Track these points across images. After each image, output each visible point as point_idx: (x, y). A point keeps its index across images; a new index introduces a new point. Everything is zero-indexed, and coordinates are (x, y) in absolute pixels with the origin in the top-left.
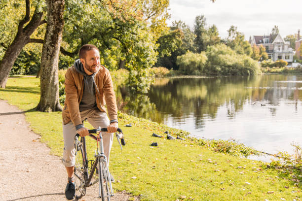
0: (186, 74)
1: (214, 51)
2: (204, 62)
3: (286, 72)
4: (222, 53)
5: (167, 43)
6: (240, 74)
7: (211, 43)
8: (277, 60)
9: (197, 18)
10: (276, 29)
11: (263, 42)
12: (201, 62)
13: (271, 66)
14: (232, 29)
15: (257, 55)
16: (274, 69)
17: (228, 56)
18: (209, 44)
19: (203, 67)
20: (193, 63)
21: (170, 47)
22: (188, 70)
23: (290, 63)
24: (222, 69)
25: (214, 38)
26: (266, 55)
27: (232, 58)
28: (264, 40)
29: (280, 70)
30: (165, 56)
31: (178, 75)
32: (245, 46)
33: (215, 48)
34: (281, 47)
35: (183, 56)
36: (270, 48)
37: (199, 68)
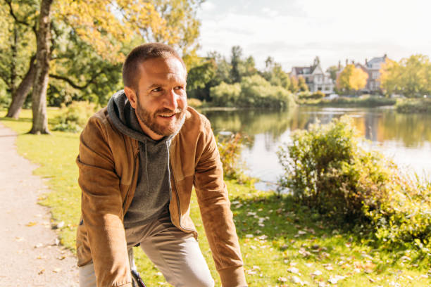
0: (219, 106)
1: (248, 83)
2: (237, 94)
3: (322, 104)
4: (256, 84)
5: (200, 74)
6: (273, 106)
7: (248, 74)
8: (316, 92)
9: (234, 49)
10: (317, 60)
11: (302, 73)
12: (234, 94)
13: (307, 98)
14: (269, 60)
15: (296, 87)
16: (310, 101)
17: (261, 87)
18: (245, 75)
19: (236, 99)
20: (226, 95)
21: (203, 78)
22: (221, 102)
23: (327, 95)
24: (256, 101)
25: (250, 69)
26: (305, 86)
27: (265, 90)
28: (305, 71)
29: (316, 101)
30: (199, 87)
31: (211, 106)
32: (282, 77)
33: (250, 80)
34: (321, 79)
35: (217, 87)
36: (310, 80)
37: (232, 100)
